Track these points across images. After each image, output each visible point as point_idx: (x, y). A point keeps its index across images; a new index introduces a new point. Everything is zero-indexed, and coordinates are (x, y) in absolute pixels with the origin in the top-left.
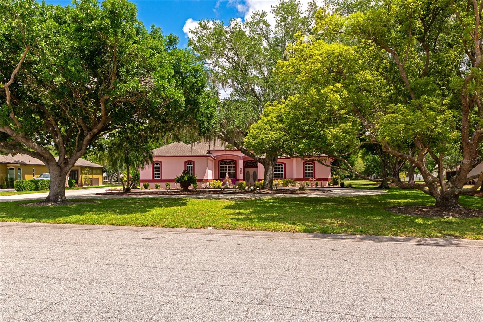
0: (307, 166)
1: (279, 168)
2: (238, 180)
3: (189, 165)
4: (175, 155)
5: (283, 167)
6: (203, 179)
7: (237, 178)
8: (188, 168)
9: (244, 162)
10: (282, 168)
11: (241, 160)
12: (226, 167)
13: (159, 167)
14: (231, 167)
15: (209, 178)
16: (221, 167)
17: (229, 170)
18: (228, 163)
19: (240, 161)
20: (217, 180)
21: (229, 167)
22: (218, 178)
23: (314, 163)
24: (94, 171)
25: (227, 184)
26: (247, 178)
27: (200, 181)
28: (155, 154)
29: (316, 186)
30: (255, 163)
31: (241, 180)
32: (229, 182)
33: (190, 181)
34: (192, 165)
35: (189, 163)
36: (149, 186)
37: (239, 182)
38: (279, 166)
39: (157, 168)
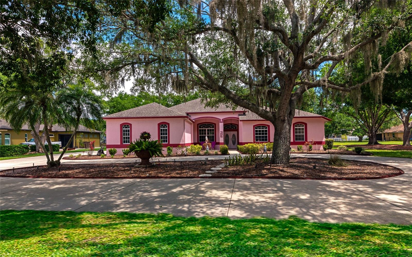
0: (298, 127)
1: (263, 131)
2: (219, 143)
3: (163, 127)
4: (146, 116)
5: (267, 129)
6: (179, 144)
7: (217, 141)
8: (161, 131)
9: (224, 125)
10: (266, 131)
11: (221, 122)
12: (205, 130)
13: (129, 130)
14: (211, 130)
15: (186, 142)
16: (200, 130)
17: (208, 134)
18: (208, 126)
19: (220, 124)
20: (195, 144)
21: (208, 130)
22: (197, 142)
23: (306, 125)
24: (91, 136)
25: (208, 149)
26: (226, 142)
27: (176, 146)
28: (124, 116)
29: (310, 150)
30: (235, 126)
31: (222, 144)
32: (209, 146)
33: (151, 150)
34: (166, 127)
35: (163, 125)
36: (116, 152)
37: (220, 146)
38: (262, 128)
39: (126, 132)
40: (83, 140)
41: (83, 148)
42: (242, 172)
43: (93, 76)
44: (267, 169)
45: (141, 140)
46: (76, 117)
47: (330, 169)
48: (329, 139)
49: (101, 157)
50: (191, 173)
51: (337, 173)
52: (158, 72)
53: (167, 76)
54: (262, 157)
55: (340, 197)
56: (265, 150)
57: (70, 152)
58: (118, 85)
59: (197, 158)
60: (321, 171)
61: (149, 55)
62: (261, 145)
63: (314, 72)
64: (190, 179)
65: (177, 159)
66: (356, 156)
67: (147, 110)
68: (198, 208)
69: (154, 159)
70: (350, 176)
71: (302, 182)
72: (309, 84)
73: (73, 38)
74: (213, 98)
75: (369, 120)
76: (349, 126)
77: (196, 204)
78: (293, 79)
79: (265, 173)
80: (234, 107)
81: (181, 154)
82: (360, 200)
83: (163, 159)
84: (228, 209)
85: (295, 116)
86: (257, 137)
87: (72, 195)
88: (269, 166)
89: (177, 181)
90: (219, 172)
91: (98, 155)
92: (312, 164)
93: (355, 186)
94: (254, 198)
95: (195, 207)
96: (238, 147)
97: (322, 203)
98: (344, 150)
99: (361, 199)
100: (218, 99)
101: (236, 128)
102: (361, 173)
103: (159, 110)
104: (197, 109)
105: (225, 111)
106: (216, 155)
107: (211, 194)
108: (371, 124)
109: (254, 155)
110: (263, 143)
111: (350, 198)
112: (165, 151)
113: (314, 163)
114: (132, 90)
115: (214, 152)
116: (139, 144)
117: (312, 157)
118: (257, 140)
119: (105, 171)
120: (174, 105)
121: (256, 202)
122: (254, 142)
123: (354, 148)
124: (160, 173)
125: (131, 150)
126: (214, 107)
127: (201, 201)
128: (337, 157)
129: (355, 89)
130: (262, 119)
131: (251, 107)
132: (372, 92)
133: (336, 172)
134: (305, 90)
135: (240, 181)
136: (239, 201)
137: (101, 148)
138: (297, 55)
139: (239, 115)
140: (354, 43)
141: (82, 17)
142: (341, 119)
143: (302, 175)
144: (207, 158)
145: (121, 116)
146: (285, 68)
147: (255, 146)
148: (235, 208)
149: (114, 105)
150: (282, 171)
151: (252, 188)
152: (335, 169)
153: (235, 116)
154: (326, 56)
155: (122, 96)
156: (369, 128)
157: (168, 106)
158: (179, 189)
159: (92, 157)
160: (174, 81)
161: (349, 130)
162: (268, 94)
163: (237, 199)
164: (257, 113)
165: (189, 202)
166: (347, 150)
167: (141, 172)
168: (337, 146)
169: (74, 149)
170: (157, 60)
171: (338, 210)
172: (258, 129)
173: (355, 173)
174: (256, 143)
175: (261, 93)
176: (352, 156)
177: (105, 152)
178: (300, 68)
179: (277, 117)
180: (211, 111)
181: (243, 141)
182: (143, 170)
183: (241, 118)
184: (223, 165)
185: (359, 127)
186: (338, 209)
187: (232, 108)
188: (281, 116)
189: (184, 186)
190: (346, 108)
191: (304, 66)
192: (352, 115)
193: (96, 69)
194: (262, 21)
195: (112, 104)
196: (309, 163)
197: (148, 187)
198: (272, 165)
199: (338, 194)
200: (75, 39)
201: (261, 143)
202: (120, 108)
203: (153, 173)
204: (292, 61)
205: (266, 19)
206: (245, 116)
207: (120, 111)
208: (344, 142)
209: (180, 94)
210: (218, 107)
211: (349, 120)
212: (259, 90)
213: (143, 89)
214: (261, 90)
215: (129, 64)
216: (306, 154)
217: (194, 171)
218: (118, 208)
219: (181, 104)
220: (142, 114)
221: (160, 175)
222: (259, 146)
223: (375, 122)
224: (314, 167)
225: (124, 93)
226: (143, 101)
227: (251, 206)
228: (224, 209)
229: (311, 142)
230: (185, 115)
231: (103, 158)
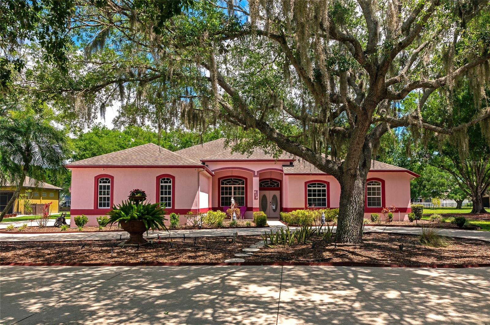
0: (372, 186)
1: (319, 191)
2: (251, 209)
3: (165, 182)
4: (138, 164)
5: (326, 188)
6: (190, 210)
7: (249, 206)
8: (162, 188)
9: (260, 180)
10: (324, 191)
11: (256, 176)
12: (230, 188)
13: (108, 186)
14: (239, 188)
15: (201, 207)
16: (223, 188)
17: (235, 194)
18: (235, 182)
19: (254, 178)
20: (214, 209)
21: (235, 188)
22: (216, 206)
23: (383, 182)
24: (44, 194)
25: (235, 218)
26: (263, 207)
27: (184, 212)
28: (101, 163)
29: (389, 221)
30: (276, 182)
31: (256, 209)
32: (237, 214)
33: (146, 219)
34: (170, 182)
35: (164, 179)
36: (86, 222)
37: (254, 213)
38: (318, 187)
39: (104, 189)
40: (32, 201)
41: (30, 213)
42: (292, 256)
43: (55, 99)
44: (331, 251)
45: (130, 204)
46: (23, 163)
47: (423, 251)
48: (416, 205)
49: (61, 229)
50: (212, 256)
51: (435, 257)
52: (159, 95)
53: (174, 102)
54: (321, 231)
55: (444, 295)
56: (322, 221)
57: (8, 220)
58: (93, 115)
59: (219, 232)
60: (411, 254)
61: (147, 68)
62: (316, 212)
63: (397, 104)
64: (210, 267)
65: (187, 232)
66: (457, 231)
67: (139, 154)
68: (229, 315)
69: (151, 234)
70: (454, 261)
71: (386, 271)
72: (393, 121)
73: (26, 36)
74: (244, 139)
75: (473, 177)
76: (443, 185)
77: (225, 309)
78: (369, 114)
79: (328, 257)
80: (276, 154)
81: (194, 226)
82: (476, 300)
83: (164, 233)
84: (276, 315)
85: (371, 169)
86: (310, 200)
87: (13, 294)
88: (332, 245)
89: (190, 271)
90: (255, 254)
91: (55, 226)
92: (396, 243)
93: (463, 277)
94: (316, 297)
95: (223, 313)
96: (280, 215)
97: (421, 304)
98: (439, 221)
99: (476, 297)
100: (251, 141)
101: (278, 185)
102: (469, 257)
103: (159, 155)
104: (219, 155)
105: (262, 159)
106: (248, 227)
107: (246, 292)
108: (475, 183)
109: (309, 228)
110: (319, 209)
111: (460, 296)
112: (168, 219)
113: (399, 240)
114: (115, 122)
115: (245, 222)
116: (126, 209)
117: (395, 231)
118: (310, 204)
119: (69, 252)
120: (181, 148)
121: (320, 305)
122: (306, 208)
123: (453, 219)
124: (161, 256)
125: (113, 220)
126: (246, 153)
127: (232, 303)
128: (432, 232)
129: (459, 131)
130: (322, 172)
131: (305, 154)
132: (484, 136)
133: (433, 255)
134: (386, 130)
135: (290, 270)
136: (293, 302)
137: (62, 214)
138: (376, 78)
139: (284, 166)
140: (459, 63)
141: (42, 4)
142: (432, 175)
143: (383, 260)
144: (237, 233)
145: (97, 164)
146: (355, 97)
147: (307, 214)
148: (289, 314)
149: (85, 146)
150: (353, 253)
151: (310, 282)
152: (430, 250)
153: (278, 166)
154: (418, 81)
155: (99, 132)
156: (473, 188)
157: (171, 148)
158: (194, 284)
159: (45, 230)
160: (184, 111)
161: (443, 192)
162: (330, 135)
163: (289, 300)
164: (314, 164)
165: (212, 304)
166: (444, 222)
167: (129, 254)
168: (429, 215)
169: (15, 215)
170: (159, 77)
171: (445, 316)
172: (312, 188)
173: (461, 257)
174: (310, 209)
175: (318, 133)
176: (453, 231)
177: (68, 221)
178: (379, 97)
179: (344, 170)
180: (240, 159)
181: (289, 206)
182: (133, 251)
183: (286, 170)
184: (261, 244)
185: (457, 186)
186: (445, 314)
187: (273, 155)
188: (350, 169)
189: (202, 279)
190: (440, 159)
191: (385, 94)
192: (448, 170)
193: (61, 88)
194: (327, 24)
195: (81, 143)
196: (391, 241)
197: (143, 280)
198: (337, 244)
199: (441, 291)
200: (28, 39)
201: (316, 209)
202: (95, 151)
203: (149, 255)
204: (366, 86)
205: (332, 22)
206: (293, 168)
207: (94, 155)
208: (436, 209)
209: (192, 130)
210: (251, 153)
211: (442, 177)
212: (316, 128)
213: (135, 121)
214: (319, 128)
215: (113, 82)
216: (384, 227)
217: (217, 254)
218: (94, 317)
219: (193, 147)
220: (131, 161)
221: (161, 260)
222: (314, 214)
223: (481, 179)
224: (401, 247)
225: (102, 126)
226: (133, 140)
227: (312, 311)
228: (270, 316)
229: (392, 209)
230: (200, 164)
231: (64, 231)
